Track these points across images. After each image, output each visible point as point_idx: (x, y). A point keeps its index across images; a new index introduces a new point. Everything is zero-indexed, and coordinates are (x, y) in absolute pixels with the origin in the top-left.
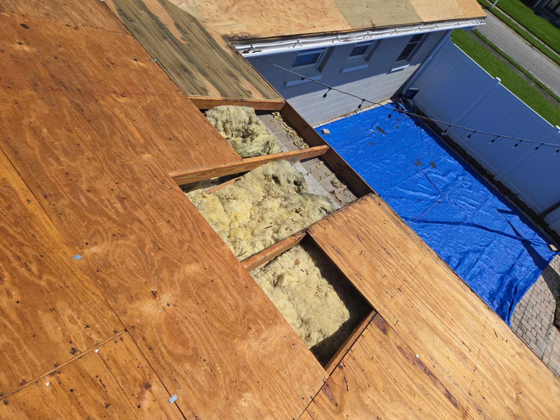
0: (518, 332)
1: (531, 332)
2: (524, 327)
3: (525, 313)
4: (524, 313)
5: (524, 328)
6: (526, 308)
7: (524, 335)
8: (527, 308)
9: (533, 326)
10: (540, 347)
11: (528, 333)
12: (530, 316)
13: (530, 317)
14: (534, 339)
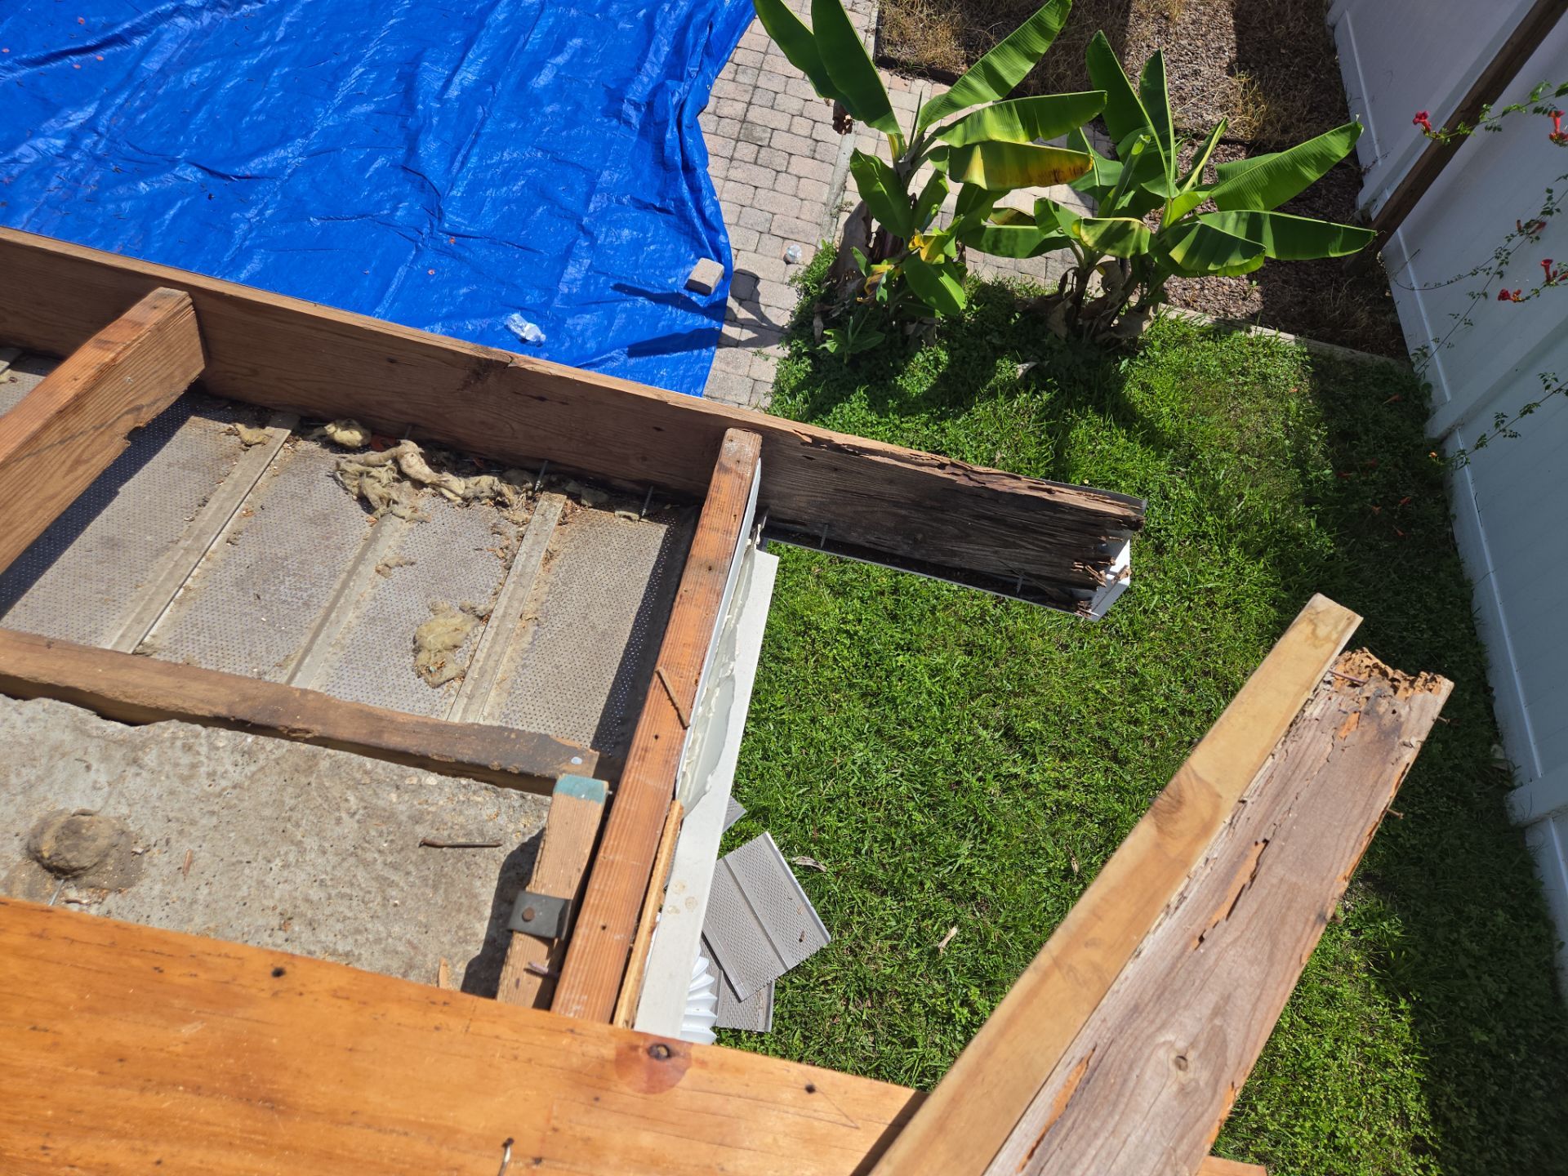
0: (736, 155)
1: (789, 131)
2: (759, 129)
3: (759, 84)
4: (756, 87)
5: (758, 132)
6: (760, 69)
7: (763, 151)
8: (765, 67)
9: (795, 105)
10: (827, 159)
11: (780, 140)
12: (777, 84)
13: (780, 88)
14: (805, 146)
